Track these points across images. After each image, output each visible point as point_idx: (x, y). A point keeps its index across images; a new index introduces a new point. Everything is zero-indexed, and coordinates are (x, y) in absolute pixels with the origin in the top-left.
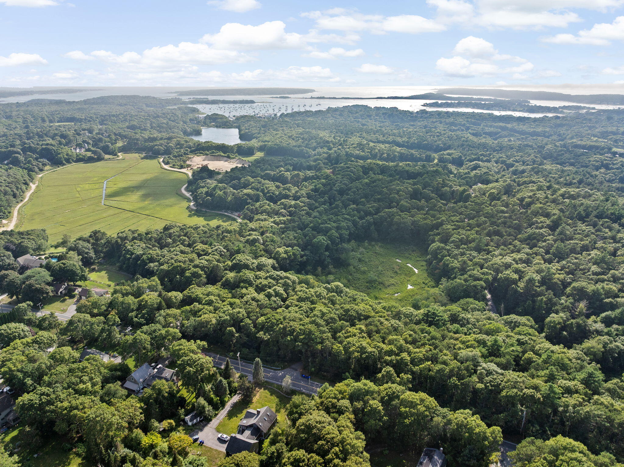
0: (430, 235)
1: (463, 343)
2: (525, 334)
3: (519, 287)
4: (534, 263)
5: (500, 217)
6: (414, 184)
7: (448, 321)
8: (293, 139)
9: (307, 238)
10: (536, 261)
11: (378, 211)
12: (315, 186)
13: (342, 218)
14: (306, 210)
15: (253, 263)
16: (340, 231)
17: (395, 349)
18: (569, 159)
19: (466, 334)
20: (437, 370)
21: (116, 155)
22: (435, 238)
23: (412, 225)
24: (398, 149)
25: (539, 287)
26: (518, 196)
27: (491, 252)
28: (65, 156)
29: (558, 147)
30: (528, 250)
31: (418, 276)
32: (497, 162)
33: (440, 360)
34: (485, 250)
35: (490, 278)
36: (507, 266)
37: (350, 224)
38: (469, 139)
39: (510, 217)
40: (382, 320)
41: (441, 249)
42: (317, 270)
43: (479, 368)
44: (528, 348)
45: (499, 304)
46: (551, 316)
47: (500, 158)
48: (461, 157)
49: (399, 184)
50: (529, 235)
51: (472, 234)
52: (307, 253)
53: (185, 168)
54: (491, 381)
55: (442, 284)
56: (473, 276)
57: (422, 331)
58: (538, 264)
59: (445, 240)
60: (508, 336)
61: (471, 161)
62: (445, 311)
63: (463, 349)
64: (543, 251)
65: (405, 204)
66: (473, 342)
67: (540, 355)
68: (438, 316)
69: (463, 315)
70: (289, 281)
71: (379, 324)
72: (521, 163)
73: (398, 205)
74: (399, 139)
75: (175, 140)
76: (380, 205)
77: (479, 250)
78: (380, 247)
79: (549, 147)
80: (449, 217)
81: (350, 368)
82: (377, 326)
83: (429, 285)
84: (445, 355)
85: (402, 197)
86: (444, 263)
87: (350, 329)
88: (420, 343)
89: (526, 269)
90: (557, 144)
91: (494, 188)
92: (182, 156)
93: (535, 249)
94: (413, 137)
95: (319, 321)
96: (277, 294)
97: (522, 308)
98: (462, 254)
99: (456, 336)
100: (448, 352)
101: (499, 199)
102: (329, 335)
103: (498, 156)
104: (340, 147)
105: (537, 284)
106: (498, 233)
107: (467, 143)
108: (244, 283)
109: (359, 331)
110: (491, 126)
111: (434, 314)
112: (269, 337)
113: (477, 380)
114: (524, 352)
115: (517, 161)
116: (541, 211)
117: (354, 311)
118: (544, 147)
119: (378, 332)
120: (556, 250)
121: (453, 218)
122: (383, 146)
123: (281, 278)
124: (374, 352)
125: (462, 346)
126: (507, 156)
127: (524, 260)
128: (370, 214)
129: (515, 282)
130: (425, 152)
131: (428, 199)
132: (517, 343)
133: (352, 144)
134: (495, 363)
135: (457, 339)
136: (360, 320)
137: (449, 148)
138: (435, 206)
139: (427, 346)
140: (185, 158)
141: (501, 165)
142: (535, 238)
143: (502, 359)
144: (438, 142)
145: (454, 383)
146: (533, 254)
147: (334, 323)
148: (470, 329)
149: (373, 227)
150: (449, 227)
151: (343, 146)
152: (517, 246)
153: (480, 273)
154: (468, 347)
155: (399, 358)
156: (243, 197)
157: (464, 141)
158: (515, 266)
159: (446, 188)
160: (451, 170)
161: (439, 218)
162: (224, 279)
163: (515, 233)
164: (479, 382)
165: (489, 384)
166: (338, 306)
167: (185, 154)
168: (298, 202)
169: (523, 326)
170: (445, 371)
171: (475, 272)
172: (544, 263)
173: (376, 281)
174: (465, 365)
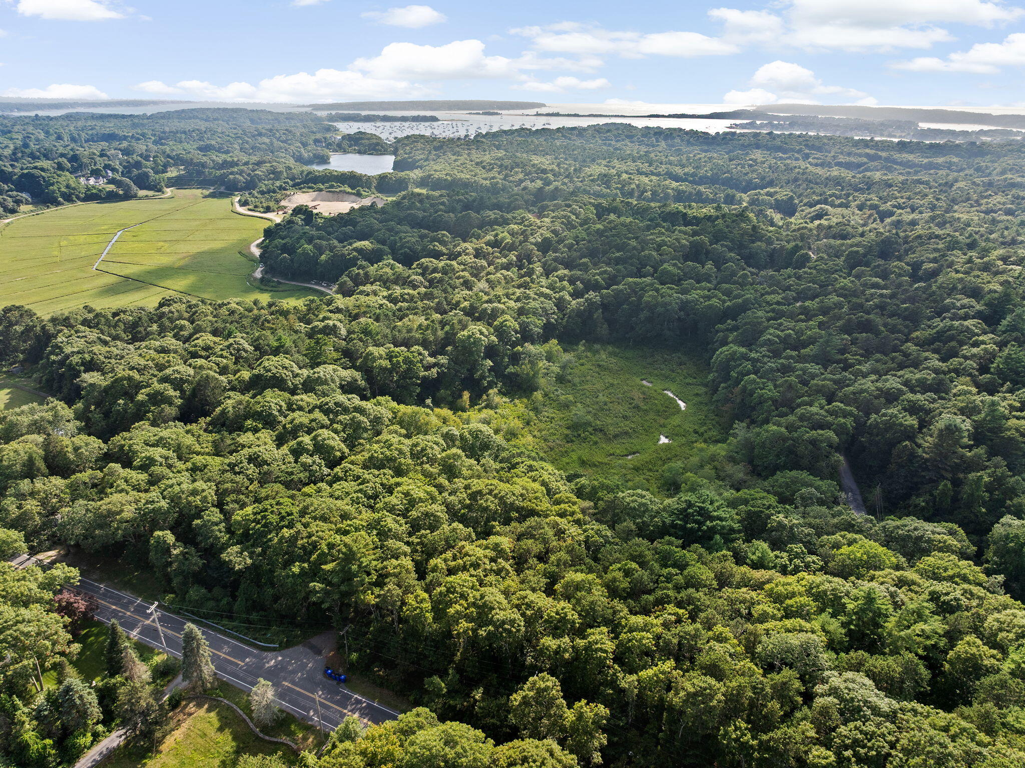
0: (717, 332)
1: (777, 599)
2: (951, 578)
3: (919, 446)
4: (954, 391)
5: (872, 295)
6: (695, 233)
7: (739, 532)
8: (484, 168)
9: (447, 328)
10: (960, 387)
11: (612, 280)
12: (497, 235)
13: (536, 294)
14: (463, 277)
15: (296, 376)
16: (524, 318)
17: (573, 616)
18: (1004, 204)
19: (784, 571)
20: (689, 694)
21: (160, 190)
22: (727, 337)
23: (681, 309)
24: (674, 184)
25: (970, 448)
26: (908, 259)
27: (852, 365)
28: (63, 189)
29: (978, 185)
30: (937, 364)
31: (686, 415)
32: (861, 208)
33: (703, 658)
34: (838, 362)
35: (849, 422)
36: (891, 397)
37: (550, 305)
38: (808, 171)
39: (892, 296)
40: (563, 522)
41: (739, 359)
42: (461, 396)
43: (819, 688)
44: (965, 624)
45: (870, 487)
46: (1003, 520)
47: (866, 200)
48: (791, 198)
49: (663, 234)
50: (938, 332)
51: (811, 328)
52: (443, 360)
53: (274, 211)
54: (856, 743)
55: (735, 436)
56: (809, 419)
57: (665, 559)
58: (966, 393)
59: (750, 340)
60: (901, 583)
61: (811, 205)
62: (732, 504)
63: (774, 617)
64: (975, 365)
65: (671, 268)
66: (804, 600)
67: (1003, 649)
68: (712, 519)
69: (781, 516)
70: (362, 418)
71: (551, 533)
72: (908, 210)
73: (656, 271)
74: (678, 170)
75: (268, 165)
76: (618, 271)
77: (824, 360)
78: (611, 354)
79: (961, 184)
80: (762, 295)
81: (452, 661)
82: (545, 541)
83: (706, 436)
84: (720, 639)
85: (665, 257)
86: (744, 389)
87: (469, 547)
88: (651, 598)
89: (936, 405)
90: (978, 180)
91: (857, 245)
92: (274, 192)
93: (955, 361)
94: (705, 166)
95: (390, 521)
96: (320, 448)
97: (928, 497)
98: (786, 370)
99: (759, 575)
100: (727, 632)
101: (867, 265)
102: (408, 562)
103: (862, 198)
104: (566, 180)
105: (965, 440)
106: (866, 327)
107: (805, 177)
108: (255, 420)
109: (491, 554)
110: (849, 154)
111: (702, 512)
112: (249, 561)
113: (812, 733)
114: (953, 636)
115: (899, 207)
116: (960, 286)
117: (495, 496)
118: (952, 186)
119: (542, 558)
120: (1006, 363)
121: (769, 298)
122: (645, 180)
123: (346, 410)
124: (512, 622)
125: (770, 609)
126: (881, 198)
127: (930, 385)
128: (596, 287)
129: (910, 434)
130: (725, 190)
131: (719, 262)
132: (931, 606)
133: (591, 175)
134: (870, 675)
135: (758, 586)
136: (507, 522)
137: (771, 184)
138: (733, 274)
139: (671, 608)
140: (279, 196)
141: (869, 212)
142: (952, 338)
143: (890, 660)
144: (750, 175)
145: (737, 740)
146: (950, 371)
147: (433, 528)
148: (797, 556)
149: (598, 314)
150: (760, 313)
151: (572, 178)
152: (910, 354)
153: (827, 411)
154: (788, 614)
155: (581, 643)
156: (349, 254)
157: (798, 173)
158: (910, 396)
159: (759, 243)
160: (772, 219)
161: (738, 296)
162: (218, 410)
163: (907, 327)
164: (817, 742)
165: (848, 753)
166: (459, 483)
167: (281, 188)
168: (454, 263)
169: (940, 550)
170: (712, 697)
171: (814, 409)
172: (979, 393)
173: (589, 424)
174: (777, 677)
